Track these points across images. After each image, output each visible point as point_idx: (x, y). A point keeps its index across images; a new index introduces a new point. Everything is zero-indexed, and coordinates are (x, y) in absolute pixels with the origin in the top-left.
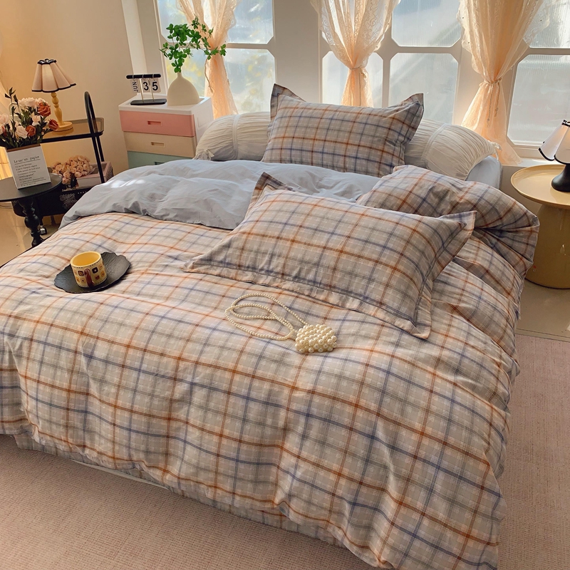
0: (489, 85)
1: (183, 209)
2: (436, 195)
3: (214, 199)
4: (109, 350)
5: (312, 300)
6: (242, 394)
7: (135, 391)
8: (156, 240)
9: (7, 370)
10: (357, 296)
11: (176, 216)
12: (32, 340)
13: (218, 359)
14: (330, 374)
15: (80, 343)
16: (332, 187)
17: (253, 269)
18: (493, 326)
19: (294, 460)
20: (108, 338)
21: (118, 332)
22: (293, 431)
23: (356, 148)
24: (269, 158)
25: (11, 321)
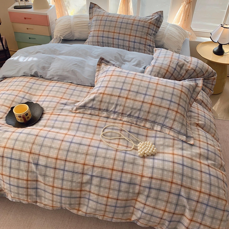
0: (186, 4)
1: (61, 75)
2: (179, 66)
3: (76, 70)
4: (47, 161)
5: (138, 126)
6: (118, 180)
7: (63, 180)
8: (52, 94)
10: (159, 124)
11: (58, 79)
12: (3, 157)
13: (104, 163)
14: (158, 169)
15: (30, 158)
16: (130, 61)
17: (107, 110)
18: (211, 130)
19: (142, 205)
20: (45, 155)
21: (49, 151)
22: (142, 194)
23: (134, 37)
24: (92, 40)
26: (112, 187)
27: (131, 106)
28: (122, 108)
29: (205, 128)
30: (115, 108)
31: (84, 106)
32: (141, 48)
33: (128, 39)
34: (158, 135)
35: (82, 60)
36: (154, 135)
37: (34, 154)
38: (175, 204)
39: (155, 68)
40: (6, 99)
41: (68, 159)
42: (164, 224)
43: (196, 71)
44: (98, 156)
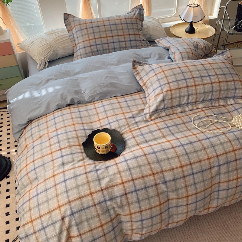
3: (113, 81)
7: (195, 184)
9: (114, 218)
12: (126, 194)
13: (224, 149)
20: (169, 169)
24: (84, 52)
25: (105, 192)
26: (238, 166)
35: (108, 71)
37: (157, 173)
39: (183, 54)
41: (192, 161)
44: (215, 146)
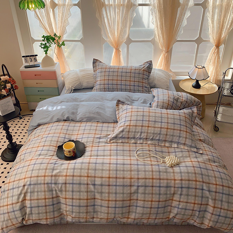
0: (165, 53)
1: (89, 117)
2: (175, 100)
3: (100, 111)
4: (102, 181)
5: (160, 146)
6: (158, 186)
7: (116, 193)
8: (86, 132)
9: (55, 197)
10: (175, 142)
11: (87, 120)
12: (66, 183)
13: (145, 175)
14: (184, 173)
15: (89, 180)
16: (137, 100)
17: (134, 138)
18: (210, 143)
19: (178, 203)
20: (100, 176)
21: (102, 173)
22: (176, 194)
23: (133, 82)
24: (99, 88)
25: (53, 178)
26: (154, 192)
27: (152, 132)
28: (146, 134)
29: (205, 142)
30: (141, 135)
31: (116, 137)
32: (140, 89)
33: (129, 84)
34: (177, 151)
35: (101, 104)
36: (174, 151)
37: (90, 177)
38: (201, 197)
39: (159, 103)
40: (51, 141)
41: (118, 176)
42: (195, 215)
43: (188, 102)
44: (139, 171)
